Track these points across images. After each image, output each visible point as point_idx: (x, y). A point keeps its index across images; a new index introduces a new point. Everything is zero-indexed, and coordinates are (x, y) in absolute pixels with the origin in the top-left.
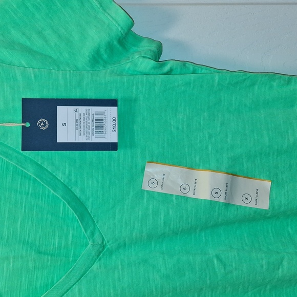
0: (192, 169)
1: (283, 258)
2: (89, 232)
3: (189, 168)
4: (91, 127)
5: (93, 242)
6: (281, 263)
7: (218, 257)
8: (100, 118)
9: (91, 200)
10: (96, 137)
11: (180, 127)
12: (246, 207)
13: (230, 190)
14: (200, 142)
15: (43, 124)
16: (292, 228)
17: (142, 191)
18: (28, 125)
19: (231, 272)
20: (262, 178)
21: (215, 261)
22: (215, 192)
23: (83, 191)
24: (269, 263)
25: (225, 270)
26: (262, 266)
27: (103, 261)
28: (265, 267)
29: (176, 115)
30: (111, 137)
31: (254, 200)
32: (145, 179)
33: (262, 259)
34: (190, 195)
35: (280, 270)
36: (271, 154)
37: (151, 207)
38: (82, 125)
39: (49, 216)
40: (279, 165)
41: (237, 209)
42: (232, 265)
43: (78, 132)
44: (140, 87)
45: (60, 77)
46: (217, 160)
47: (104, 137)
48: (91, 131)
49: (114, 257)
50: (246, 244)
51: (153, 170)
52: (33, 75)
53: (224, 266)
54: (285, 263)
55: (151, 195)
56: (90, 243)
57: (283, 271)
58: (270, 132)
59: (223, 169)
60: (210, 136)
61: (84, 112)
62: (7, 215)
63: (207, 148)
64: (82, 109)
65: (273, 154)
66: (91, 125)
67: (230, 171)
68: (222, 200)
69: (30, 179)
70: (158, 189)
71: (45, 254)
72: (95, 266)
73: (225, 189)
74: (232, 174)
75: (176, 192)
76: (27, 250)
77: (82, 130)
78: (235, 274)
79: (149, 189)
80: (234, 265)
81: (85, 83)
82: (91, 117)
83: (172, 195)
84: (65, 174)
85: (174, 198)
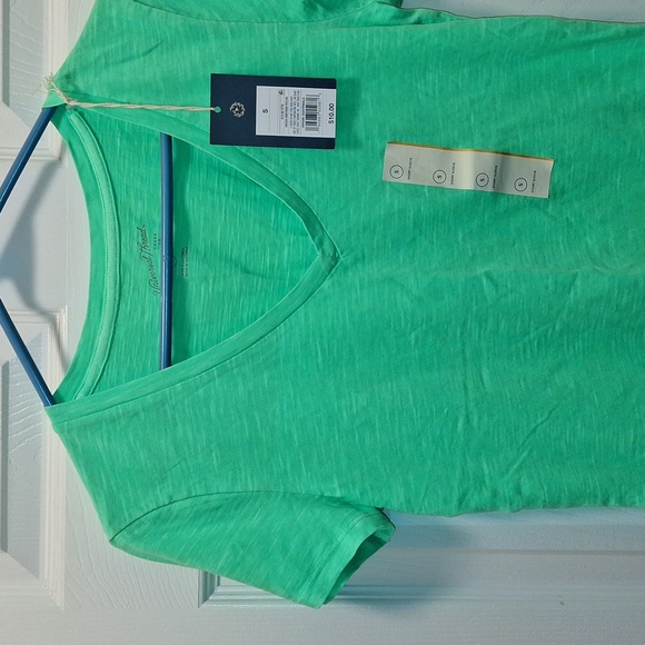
0: (449, 149)
1: (576, 275)
2: (316, 239)
3: (444, 149)
4: (301, 116)
5: (323, 253)
6: (572, 283)
7: (488, 275)
8: (313, 103)
9: (315, 197)
10: (307, 129)
11: (430, 92)
12: (519, 196)
13: (500, 176)
14: (459, 111)
15: (238, 109)
16: (591, 238)
17: (383, 183)
18: (218, 110)
19: (506, 295)
20: (542, 156)
21: (484, 280)
22: (480, 179)
23: (303, 185)
24: (556, 282)
25: (497, 291)
26: (547, 288)
27: (335, 277)
28: (551, 288)
29: (424, 75)
30: (327, 130)
31: (530, 186)
32: (386, 167)
33: (547, 278)
34: (447, 185)
35: (572, 293)
36: (556, 121)
37: (396, 203)
38: (289, 112)
39: (257, 226)
41: (509, 200)
42: (506, 286)
43: (283, 121)
44: (375, 40)
45: (265, 33)
46: (483, 135)
47: (317, 129)
48: (300, 121)
49: (350, 273)
50: (527, 260)
51: (396, 154)
52: (229, 32)
53: (497, 286)
54: (578, 283)
55: (395, 188)
56: (319, 253)
57: (576, 293)
58: (552, 92)
59: (491, 147)
60: (472, 102)
61: (292, 94)
62: (202, 222)
63: (468, 119)
64: (289, 91)
65: (558, 122)
66: (300, 112)
67: (501, 149)
68: (490, 189)
69: (230, 175)
70: (404, 180)
71: (254, 273)
72: (326, 284)
73: (493, 174)
74: (503, 153)
75: (428, 182)
76: (231, 268)
77: (289, 120)
78: (510, 299)
79: (393, 180)
80: (509, 287)
81: (299, 38)
82: (300, 102)
83: (423, 186)
84: (278, 164)
85: (426, 190)
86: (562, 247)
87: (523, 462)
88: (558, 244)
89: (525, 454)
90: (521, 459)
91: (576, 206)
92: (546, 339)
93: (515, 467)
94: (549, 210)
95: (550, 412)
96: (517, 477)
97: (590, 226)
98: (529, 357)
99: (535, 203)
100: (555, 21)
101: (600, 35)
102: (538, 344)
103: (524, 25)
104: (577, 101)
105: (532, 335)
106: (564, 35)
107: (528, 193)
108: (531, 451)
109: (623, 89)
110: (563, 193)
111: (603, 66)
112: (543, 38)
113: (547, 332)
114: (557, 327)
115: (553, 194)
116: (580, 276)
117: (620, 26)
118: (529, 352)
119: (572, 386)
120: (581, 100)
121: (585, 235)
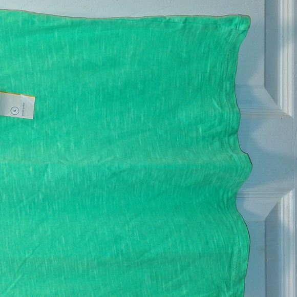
1: (47, 165)
6: (45, 170)
12: (14, 118)
20: (28, 94)
31: (21, 112)
33: (29, 167)
35: (46, 176)
36: (35, 74)
40: (43, 83)
41: (7, 120)
42: (3, 173)
54: (49, 170)
57: (48, 176)
65: (37, 74)
78: (6, 180)
86: (42, 149)
87: (17, 283)
88: (40, 147)
89: (19, 277)
90: (16, 281)
91: (52, 123)
92: (34, 204)
93: (12, 286)
94: (35, 126)
95: (34, 250)
96: (12, 293)
97: (60, 136)
98: (24, 215)
99: (24, 122)
100: (27, 14)
101: (56, 24)
102: (30, 208)
103: (8, 15)
104: (48, 62)
105: (25, 202)
106: (33, 23)
107: (20, 116)
108: (23, 276)
109: (76, 57)
110: (42, 116)
111: (63, 43)
112: (20, 23)
113: (35, 199)
114: (41, 197)
115: (36, 116)
116: (50, 165)
117: (67, 19)
118: (24, 213)
119: (49, 233)
120: (50, 62)
121: (57, 141)
